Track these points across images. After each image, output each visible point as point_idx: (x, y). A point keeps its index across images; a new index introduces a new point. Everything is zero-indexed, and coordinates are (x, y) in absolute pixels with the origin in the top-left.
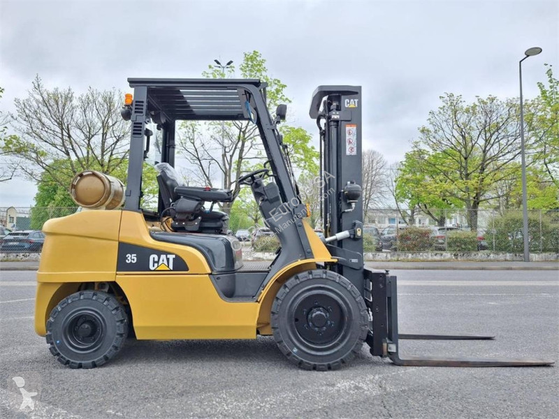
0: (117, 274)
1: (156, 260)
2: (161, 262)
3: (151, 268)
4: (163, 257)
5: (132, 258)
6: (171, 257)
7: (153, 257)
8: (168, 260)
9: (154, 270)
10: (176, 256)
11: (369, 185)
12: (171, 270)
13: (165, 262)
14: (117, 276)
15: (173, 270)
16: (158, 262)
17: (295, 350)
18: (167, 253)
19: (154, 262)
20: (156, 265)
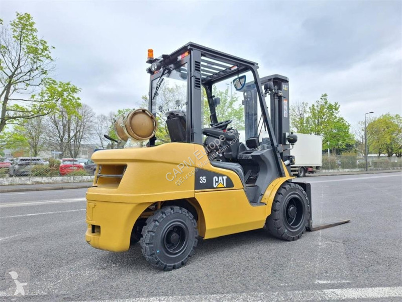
0: (195, 192)
1: (217, 180)
2: (219, 182)
3: (215, 186)
4: (220, 178)
5: (203, 180)
6: (225, 178)
7: (215, 178)
8: (223, 179)
9: (216, 188)
10: (228, 177)
11: (82, 128)
12: (225, 187)
13: (222, 182)
14: (196, 193)
15: (227, 187)
16: (218, 182)
17: (286, 231)
18: (222, 175)
19: (216, 182)
20: (217, 183)
